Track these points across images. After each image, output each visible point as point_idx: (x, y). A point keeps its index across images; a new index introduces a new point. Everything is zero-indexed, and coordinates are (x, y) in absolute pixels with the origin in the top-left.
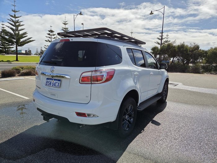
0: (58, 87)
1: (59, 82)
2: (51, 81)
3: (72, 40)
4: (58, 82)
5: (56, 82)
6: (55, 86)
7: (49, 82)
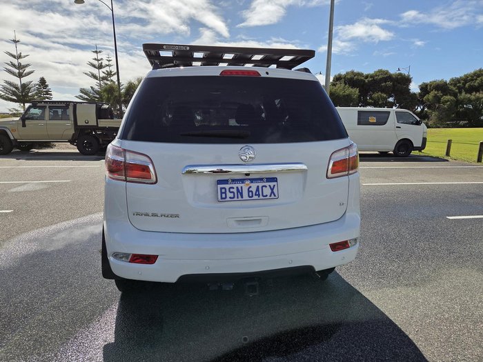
0: (273, 196)
1: (272, 184)
2: (239, 186)
3: (267, 73)
4: (267, 184)
5: (260, 185)
6: (261, 197)
7: (235, 190)
